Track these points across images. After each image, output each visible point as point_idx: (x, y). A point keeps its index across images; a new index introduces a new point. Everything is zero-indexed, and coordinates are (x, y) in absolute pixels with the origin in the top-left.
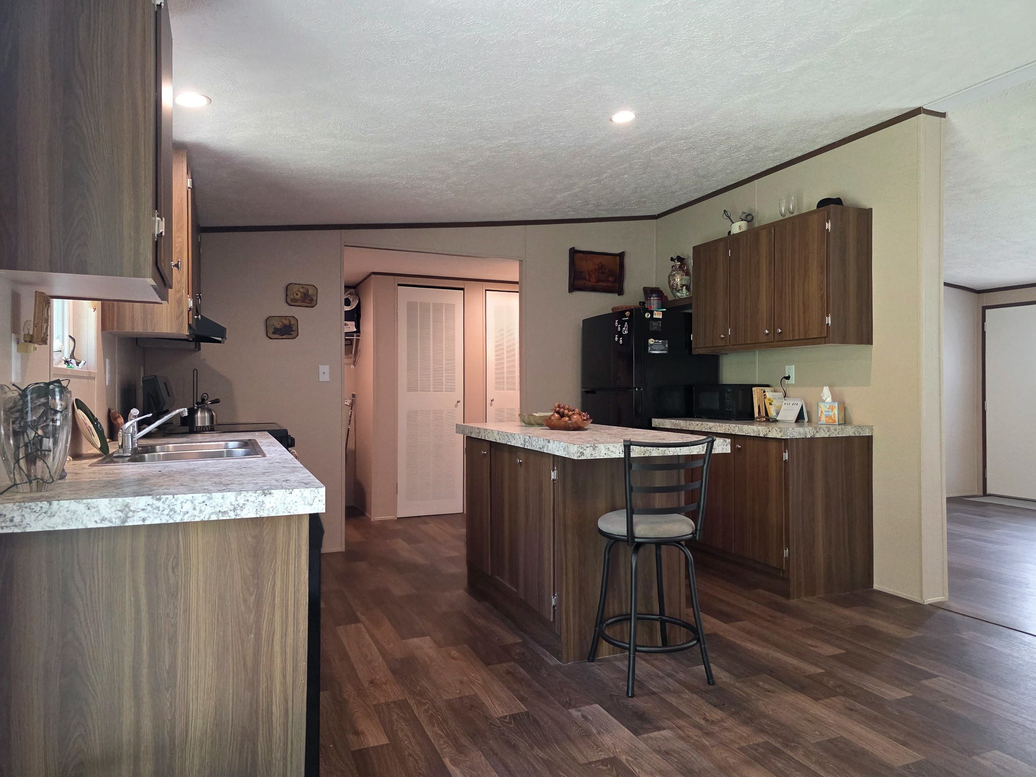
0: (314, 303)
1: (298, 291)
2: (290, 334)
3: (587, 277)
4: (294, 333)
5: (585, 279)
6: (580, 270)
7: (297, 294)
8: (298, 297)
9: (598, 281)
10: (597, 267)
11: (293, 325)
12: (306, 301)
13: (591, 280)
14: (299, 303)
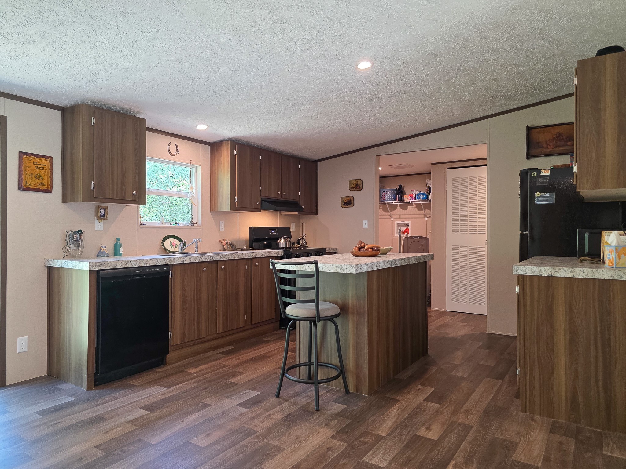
0: (361, 188)
1: (354, 183)
2: (350, 205)
3: (545, 145)
4: (352, 204)
5: (542, 147)
6: (538, 141)
7: (353, 185)
8: (354, 186)
9: (556, 147)
10: (554, 136)
11: (352, 200)
12: (357, 187)
13: (549, 147)
14: (354, 189)
